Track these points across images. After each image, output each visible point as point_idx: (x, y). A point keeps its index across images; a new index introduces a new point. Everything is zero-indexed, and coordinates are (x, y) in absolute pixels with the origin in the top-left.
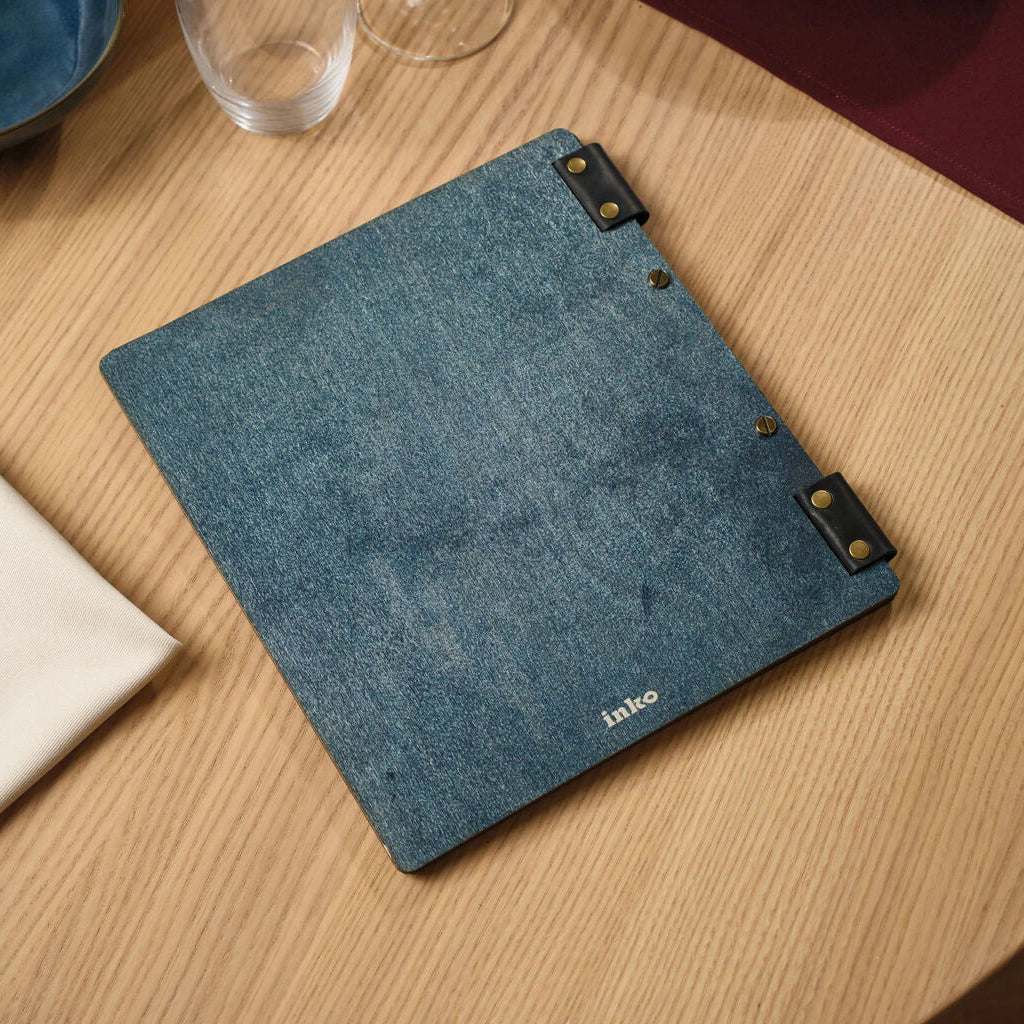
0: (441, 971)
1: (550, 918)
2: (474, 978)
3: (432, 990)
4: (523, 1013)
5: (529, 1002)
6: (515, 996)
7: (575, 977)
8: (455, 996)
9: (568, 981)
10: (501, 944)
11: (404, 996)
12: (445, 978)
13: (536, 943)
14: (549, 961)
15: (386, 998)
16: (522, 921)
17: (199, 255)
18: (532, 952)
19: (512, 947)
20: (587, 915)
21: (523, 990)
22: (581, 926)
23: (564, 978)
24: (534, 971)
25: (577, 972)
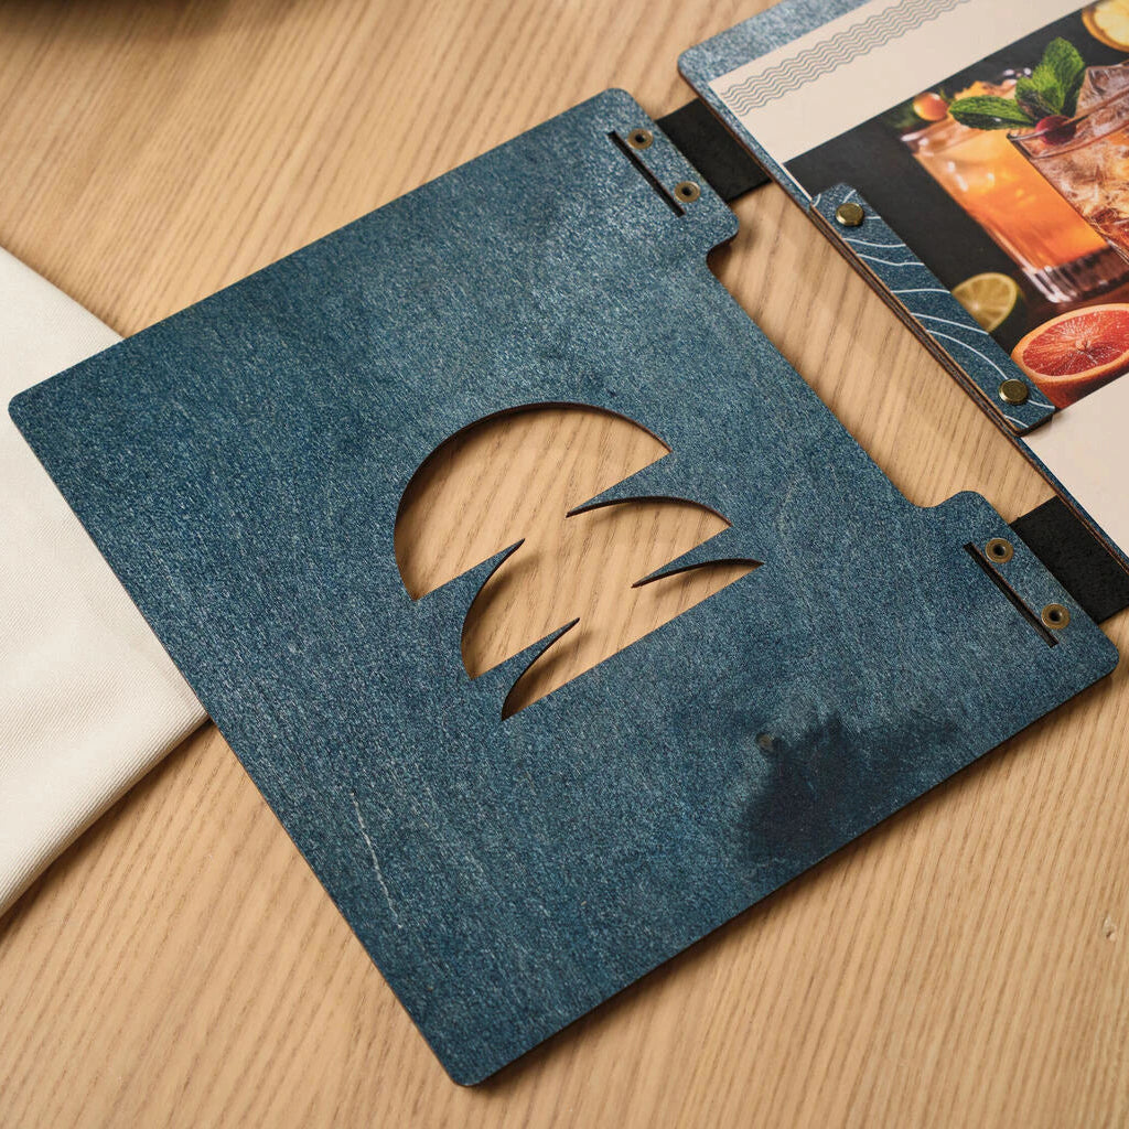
0: (928, 871)
1: (1055, 791)
2: (971, 878)
3: (921, 897)
4: (1046, 914)
5: (1052, 899)
6: (1032, 893)
7: (1104, 861)
8: (952, 904)
9: (1096, 868)
10: (998, 830)
11: (886, 907)
12: (934, 880)
13: (1044, 824)
14: (1067, 844)
15: (863, 914)
16: (1020, 799)
17: (439, 53)
18: (1041, 834)
19: (1014, 833)
20: (1102, 782)
21: (1040, 885)
22: (1098, 796)
23: (1090, 864)
24: (1050, 858)
25: (1106, 854)
